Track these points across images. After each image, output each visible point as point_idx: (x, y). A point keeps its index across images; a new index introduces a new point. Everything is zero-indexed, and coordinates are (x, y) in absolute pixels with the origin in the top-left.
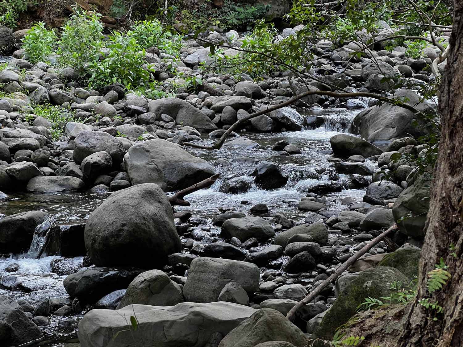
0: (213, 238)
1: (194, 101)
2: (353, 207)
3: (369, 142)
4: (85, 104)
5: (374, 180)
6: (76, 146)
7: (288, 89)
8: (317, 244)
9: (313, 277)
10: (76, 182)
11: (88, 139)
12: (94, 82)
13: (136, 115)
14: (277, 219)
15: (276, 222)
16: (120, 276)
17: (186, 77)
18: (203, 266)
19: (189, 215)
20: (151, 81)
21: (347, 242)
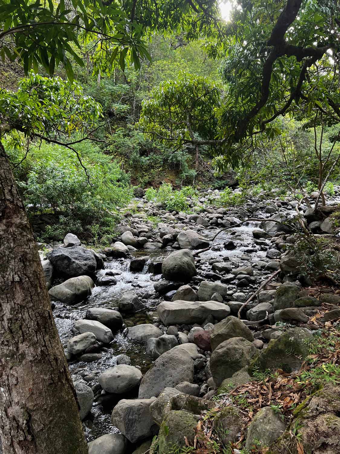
1: (202, 215)
3: (267, 232)
4: (165, 216)
5: (270, 248)
6: (161, 232)
7: (236, 211)
8: (249, 276)
9: (248, 289)
10: (160, 245)
11: (165, 230)
12: (168, 208)
13: (182, 220)
14: (233, 264)
16: (174, 285)
17: (200, 206)
18: (205, 285)
19: (200, 260)
20: (188, 208)
21: (261, 275)
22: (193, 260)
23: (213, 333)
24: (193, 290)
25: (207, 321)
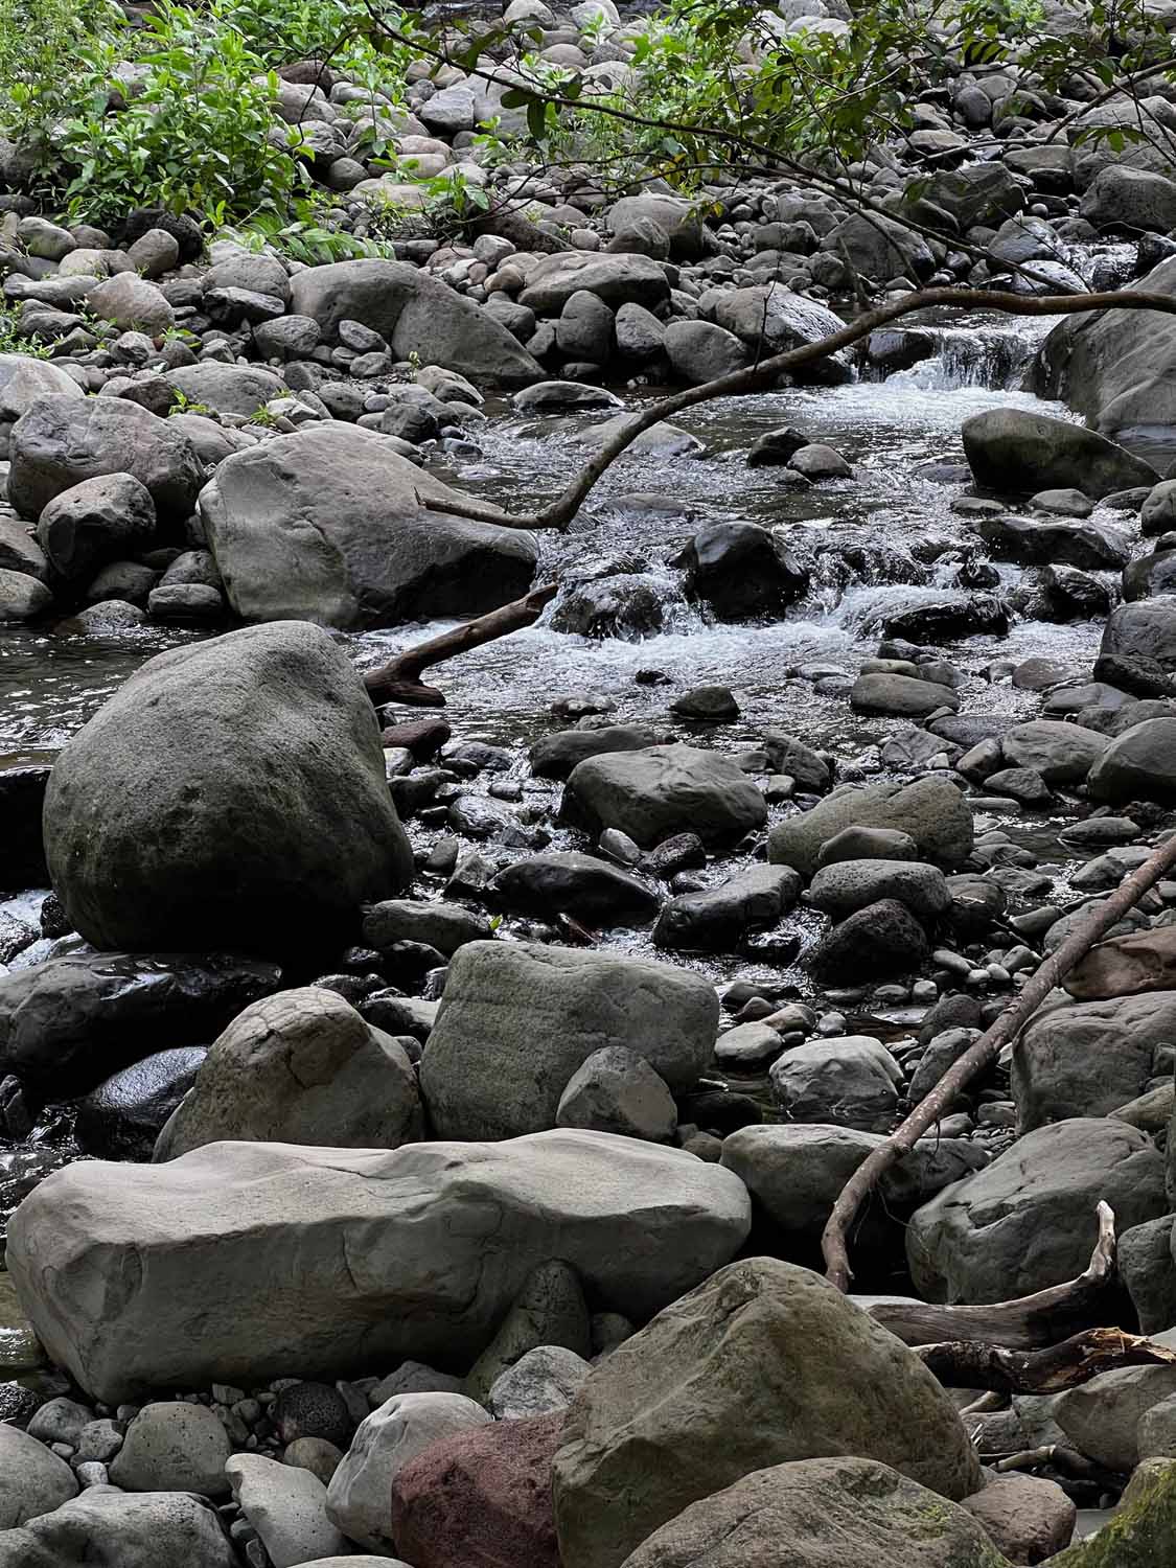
0: (531, 831)
1: (457, 269)
2: (1057, 700)
3: (1101, 434)
4: (57, 281)
5: (1132, 592)
6: (20, 454)
7: (800, 224)
8: (933, 869)
9: (924, 1001)
10: (19, 588)
11: (62, 428)
12: (88, 194)
13: (246, 325)
14: (775, 757)
15: (769, 764)
16: (177, 990)
17: (427, 176)
18: (499, 977)
19: (441, 734)
20: (300, 194)
21: (1042, 852)
22: (370, 735)
23: (578, 1436)
24: (379, 1035)
25: (518, 1330)
